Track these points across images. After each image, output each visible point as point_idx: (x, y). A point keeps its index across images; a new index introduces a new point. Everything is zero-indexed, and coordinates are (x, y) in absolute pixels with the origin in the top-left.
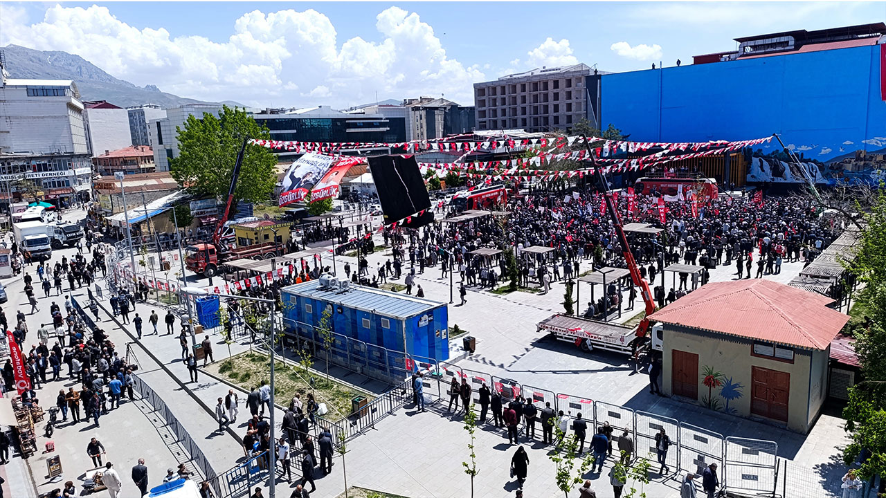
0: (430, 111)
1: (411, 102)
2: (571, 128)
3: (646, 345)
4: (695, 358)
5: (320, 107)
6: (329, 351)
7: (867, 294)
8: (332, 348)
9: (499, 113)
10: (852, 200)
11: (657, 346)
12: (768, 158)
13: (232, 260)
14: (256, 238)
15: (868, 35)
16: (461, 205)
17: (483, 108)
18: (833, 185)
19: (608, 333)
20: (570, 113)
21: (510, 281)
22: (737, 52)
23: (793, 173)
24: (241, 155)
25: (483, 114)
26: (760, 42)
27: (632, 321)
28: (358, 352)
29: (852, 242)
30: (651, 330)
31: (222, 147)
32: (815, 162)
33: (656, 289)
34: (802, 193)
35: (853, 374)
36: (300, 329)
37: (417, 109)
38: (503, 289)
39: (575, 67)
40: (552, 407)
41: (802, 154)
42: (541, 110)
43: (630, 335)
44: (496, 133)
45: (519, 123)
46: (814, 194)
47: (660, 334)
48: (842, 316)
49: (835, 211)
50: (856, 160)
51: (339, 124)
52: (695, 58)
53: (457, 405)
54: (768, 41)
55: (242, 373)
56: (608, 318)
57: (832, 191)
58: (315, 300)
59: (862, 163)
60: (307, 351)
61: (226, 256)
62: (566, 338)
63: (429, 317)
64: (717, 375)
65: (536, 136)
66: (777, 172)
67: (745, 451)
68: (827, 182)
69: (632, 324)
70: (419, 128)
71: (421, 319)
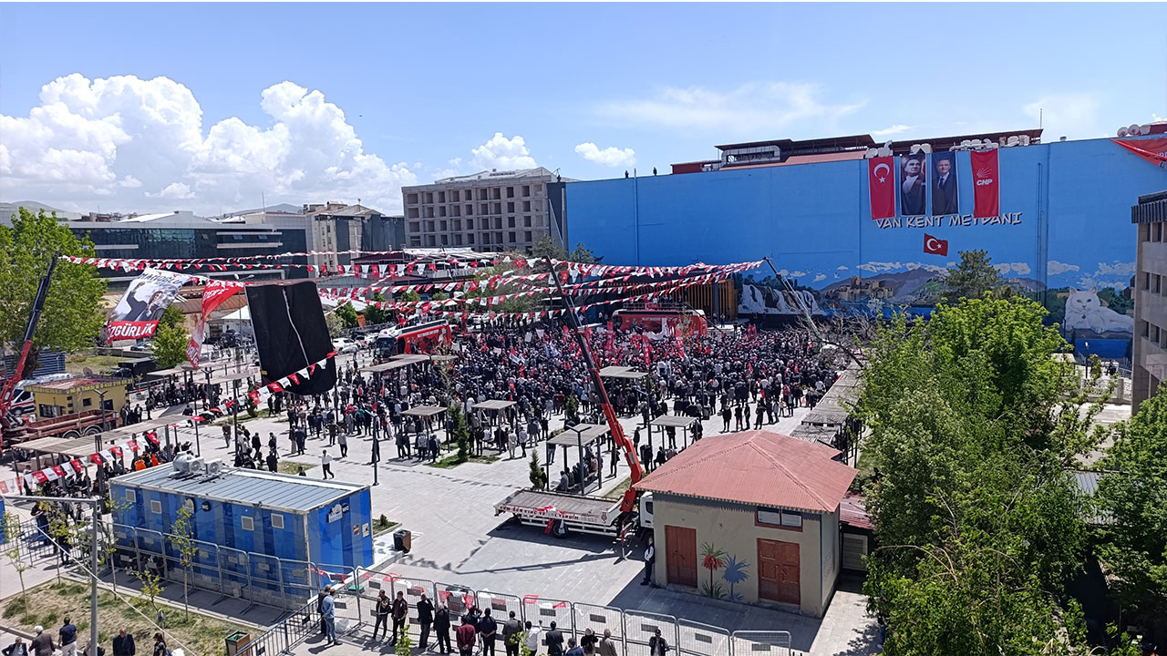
0: (342, 222)
1: (313, 208)
2: (531, 247)
3: (633, 523)
4: (691, 533)
5: (177, 212)
6: (188, 569)
7: (873, 442)
8: (195, 564)
9: (438, 226)
10: (851, 333)
11: (647, 522)
12: (759, 286)
13: (27, 440)
14: (70, 405)
15: (855, 148)
16: (388, 348)
17: (416, 220)
18: (830, 316)
19: (586, 510)
20: (529, 229)
21: (458, 449)
22: (720, 162)
23: (788, 303)
24: (46, 282)
25: (416, 226)
26: (743, 151)
27: (615, 492)
28: (235, 568)
29: (853, 382)
30: (639, 500)
31: (15, 271)
32: (809, 290)
34: (799, 326)
35: (865, 539)
36: (141, 539)
37: (323, 218)
38: (448, 461)
39: (533, 171)
40: (518, 617)
41: (796, 281)
42: (492, 224)
43: (614, 511)
44: (435, 251)
45: (465, 239)
46: (811, 328)
47: (649, 506)
48: (849, 470)
49: (834, 347)
50: (852, 288)
51: (205, 236)
52: (674, 166)
53: (385, 630)
54: (752, 150)
55: (44, 614)
56: (586, 490)
57: (829, 323)
58: (166, 493)
59: (858, 291)
60: (154, 572)
61: (18, 434)
62: (533, 521)
63: (343, 507)
64: (718, 553)
65: (487, 256)
66: (771, 302)
67: (755, 648)
68: (825, 314)
69: (616, 495)
70: (327, 244)
71: (331, 511)
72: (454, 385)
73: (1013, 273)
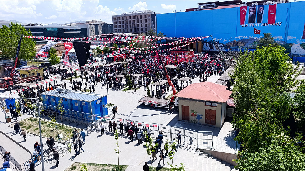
0: (96, 26)
1: (88, 22)
2: (147, 32)
3: (173, 105)
4: (188, 108)
5: (52, 23)
6: (62, 115)
7: (237, 85)
8: (64, 114)
9: (122, 26)
10: (232, 56)
11: (177, 104)
12: (208, 43)
13: (19, 83)
14: (29, 74)
15: (236, 4)
16: (110, 60)
17: (116, 25)
19: (161, 102)
20: (146, 27)
21: (129, 86)
22: (199, 8)
24: (20, 42)
25: (116, 27)
26: (205, 5)
27: (169, 97)
28: (74, 115)
29: (232, 69)
30: (175, 99)
31: (11, 39)
32: (222, 44)
34: (219, 54)
35: (233, 109)
36: (50, 108)
37: (91, 24)
38: (126, 89)
39: (147, 11)
41: (218, 41)
42: (136, 26)
43: (169, 102)
44: (121, 34)
45: (129, 30)
46: (222, 54)
47: (178, 101)
49: (228, 60)
51: (60, 30)
52: (186, 9)
53: (112, 130)
54: (208, 5)
55: (27, 126)
57: (227, 53)
58: (55, 97)
59: (235, 44)
60: (54, 116)
61: (17, 82)
62: (148, 104)
63: (100, 100)
64: (195, 112)
65: (135, 35)
66: (211, 47)
67: (204, 135)
68: (226, 50)
69: (169, 98)
70: (92, 32)
71: (97, 101)
72: (127, 70)
73: (278, 39)
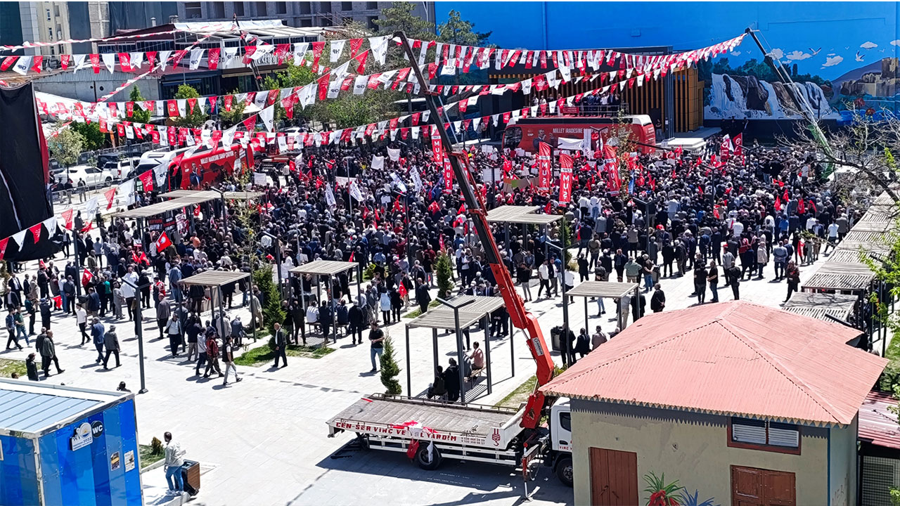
2: (376, 18)
3: (541, 444)
4: (630, 459)
10: (881, 148)
11: (562, 442)
12: (738, 75)
18: (848, 122)
19: (468, 425)
23: (782, 101)
27: (513, 399)
29: (882, 225)
30: (550, 411)
32: (816, 80)
33: (555, 331)
34: (799, 139)
38: (254, 355)
41: (795, 66)
43: (511, 427)
44: (225, 26)
45: (271, 6)
46: (818, 141)
47: (565, 419)
48: (874, 361)
49: (854, 170)
50: (884, 77)
56: (469, 395)
57: (847, 133)
59: (893, 81)
62: (388, 444)
63: (93, 427)
64: (671, 489)
65: (308, 34)
66: (755, 100)
68: (839, 118)
69: (513, 403)
70: (52, 16)
71: (75, 433)
72: (259, 238)
